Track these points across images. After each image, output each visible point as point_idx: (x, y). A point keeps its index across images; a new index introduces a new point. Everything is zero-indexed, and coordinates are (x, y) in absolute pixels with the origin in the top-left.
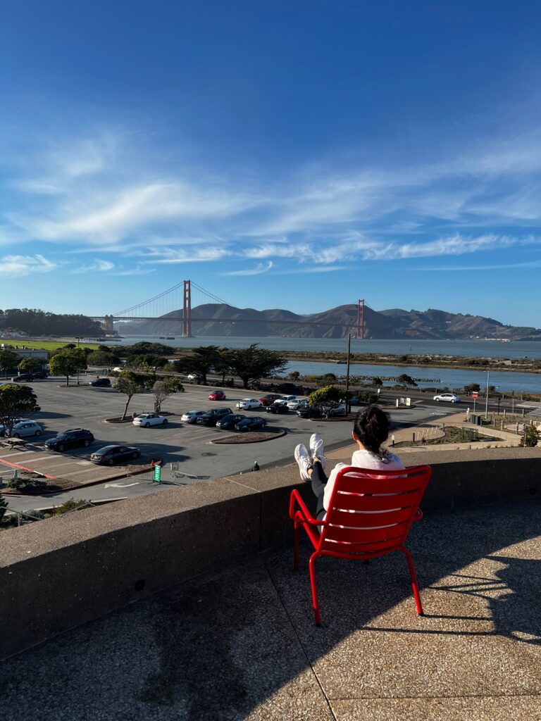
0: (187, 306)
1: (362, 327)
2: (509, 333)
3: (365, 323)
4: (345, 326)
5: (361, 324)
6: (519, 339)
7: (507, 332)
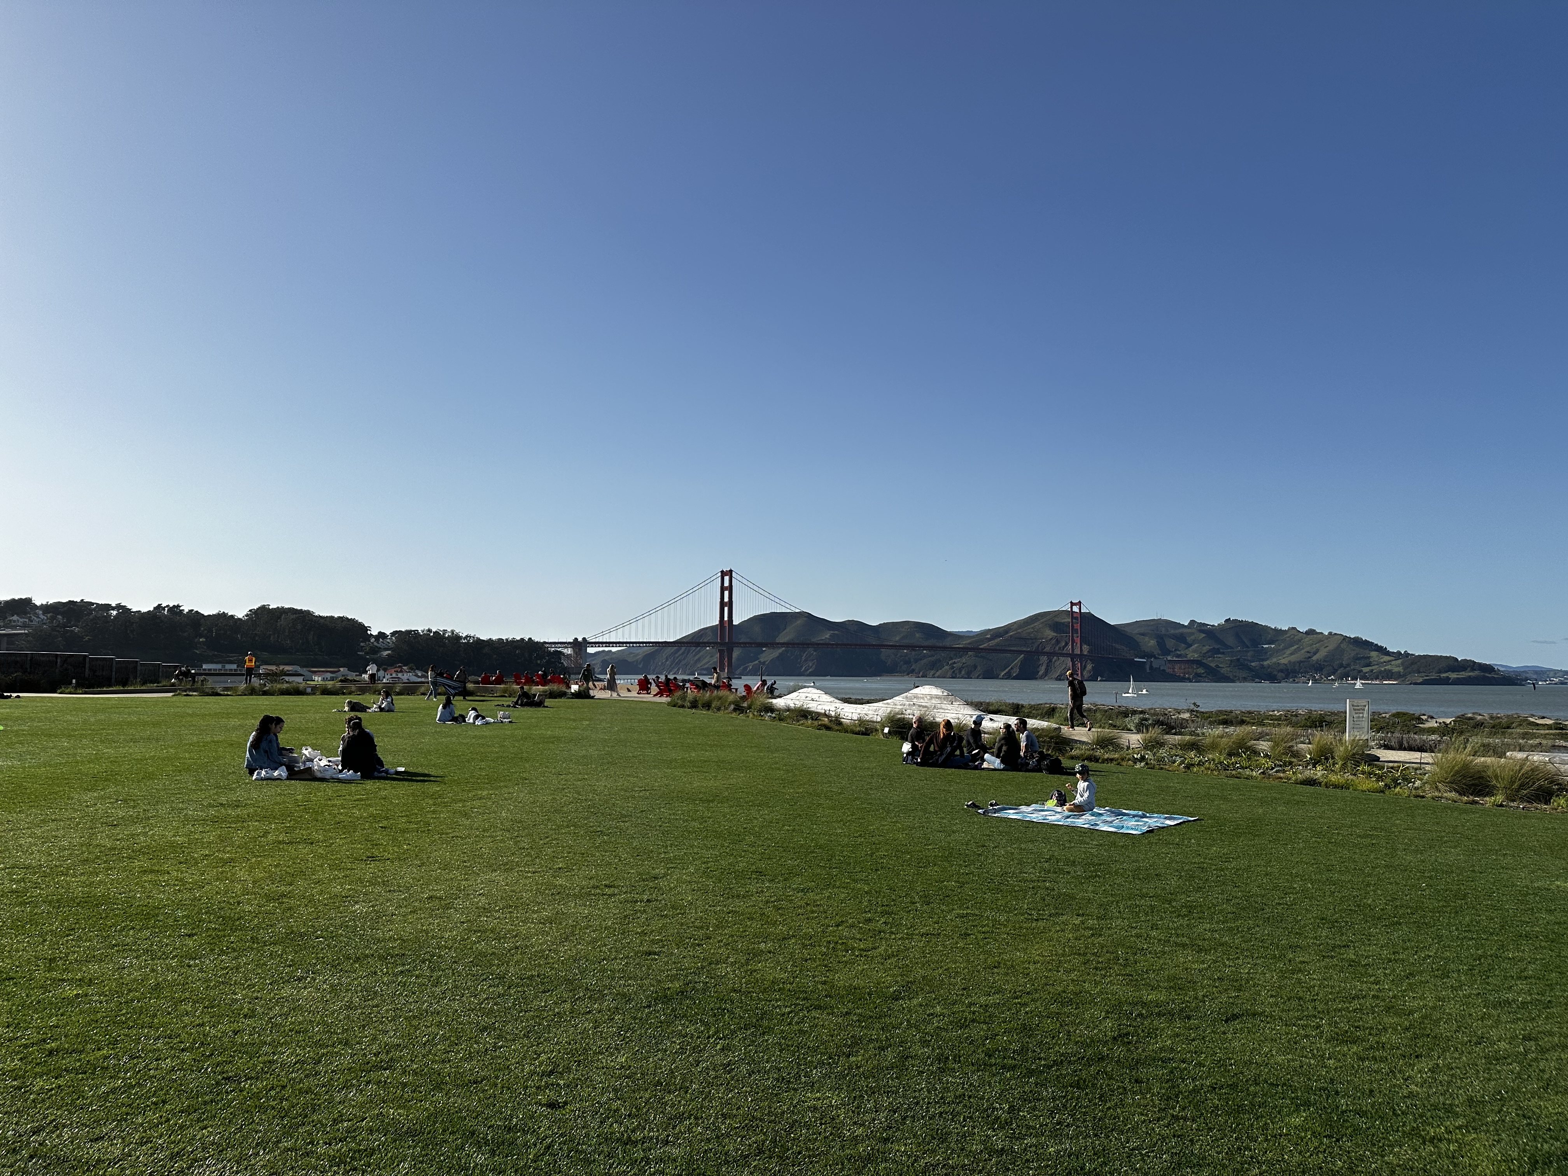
0: (726, 618)
1: (1081, 656)
2: (1401, 669)
3: (1086, 649)
4: (1044, 654)
5: (1077, 651)
6: (1421, 680)
7: (1396, 667)
